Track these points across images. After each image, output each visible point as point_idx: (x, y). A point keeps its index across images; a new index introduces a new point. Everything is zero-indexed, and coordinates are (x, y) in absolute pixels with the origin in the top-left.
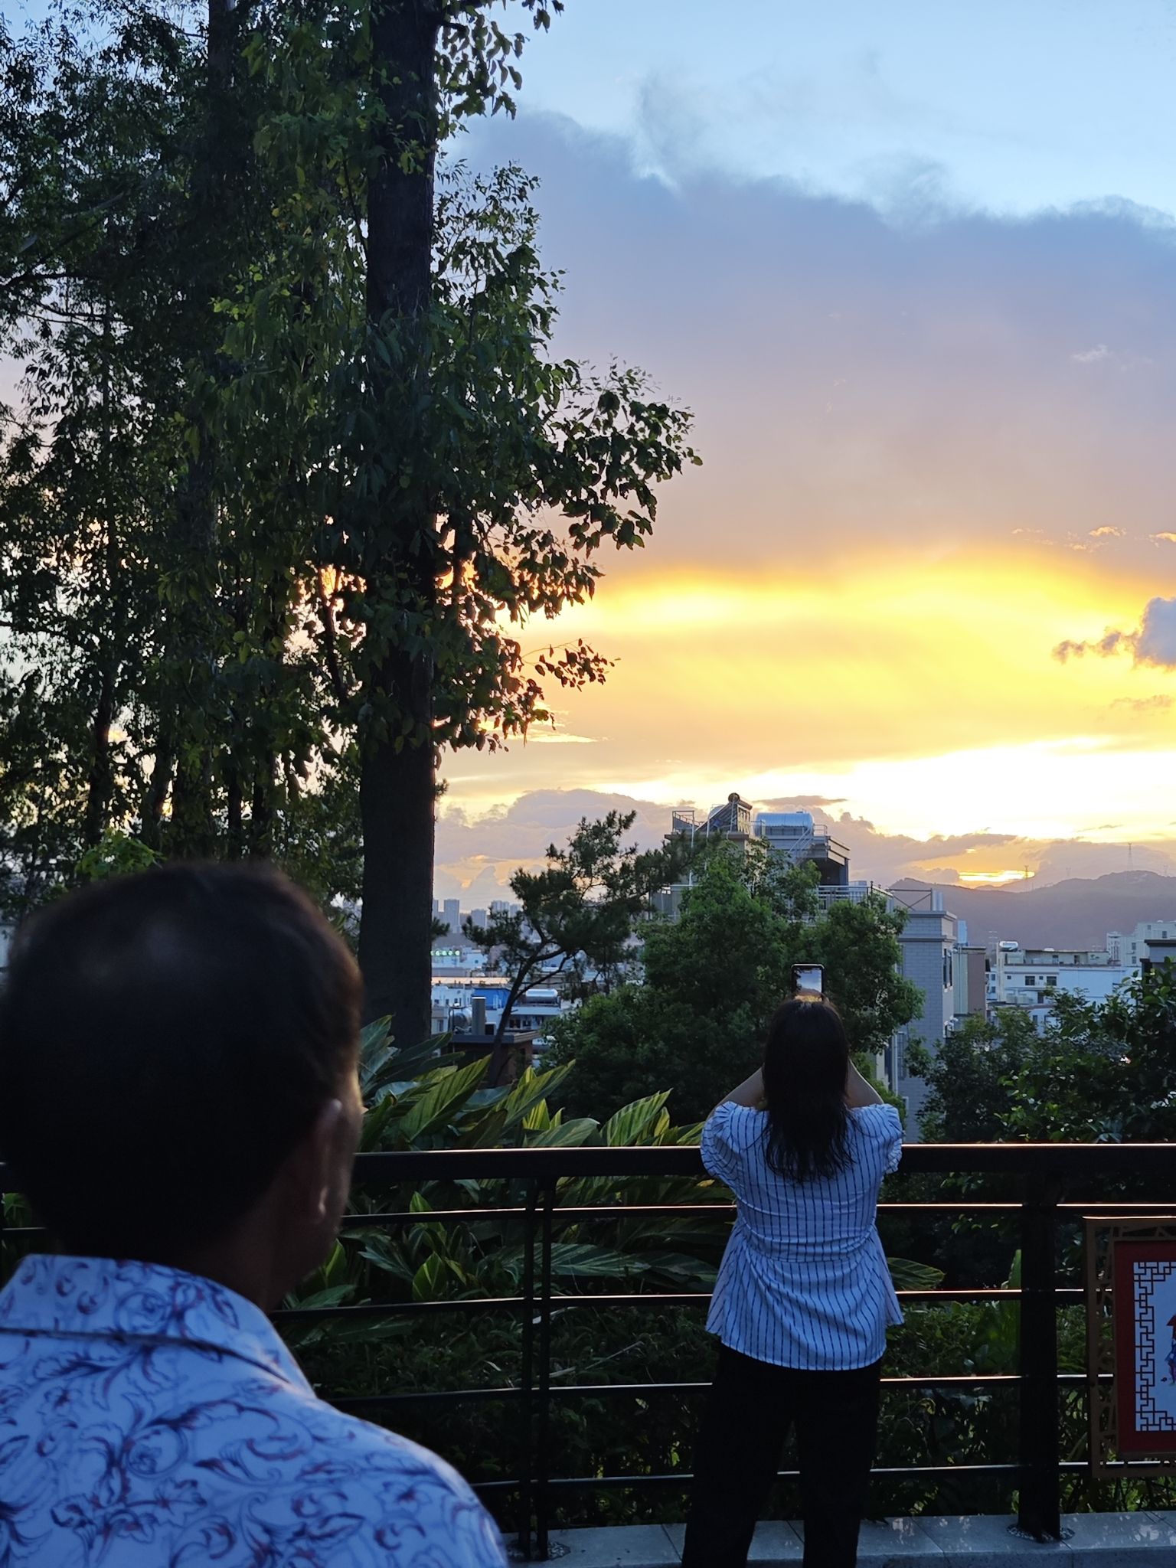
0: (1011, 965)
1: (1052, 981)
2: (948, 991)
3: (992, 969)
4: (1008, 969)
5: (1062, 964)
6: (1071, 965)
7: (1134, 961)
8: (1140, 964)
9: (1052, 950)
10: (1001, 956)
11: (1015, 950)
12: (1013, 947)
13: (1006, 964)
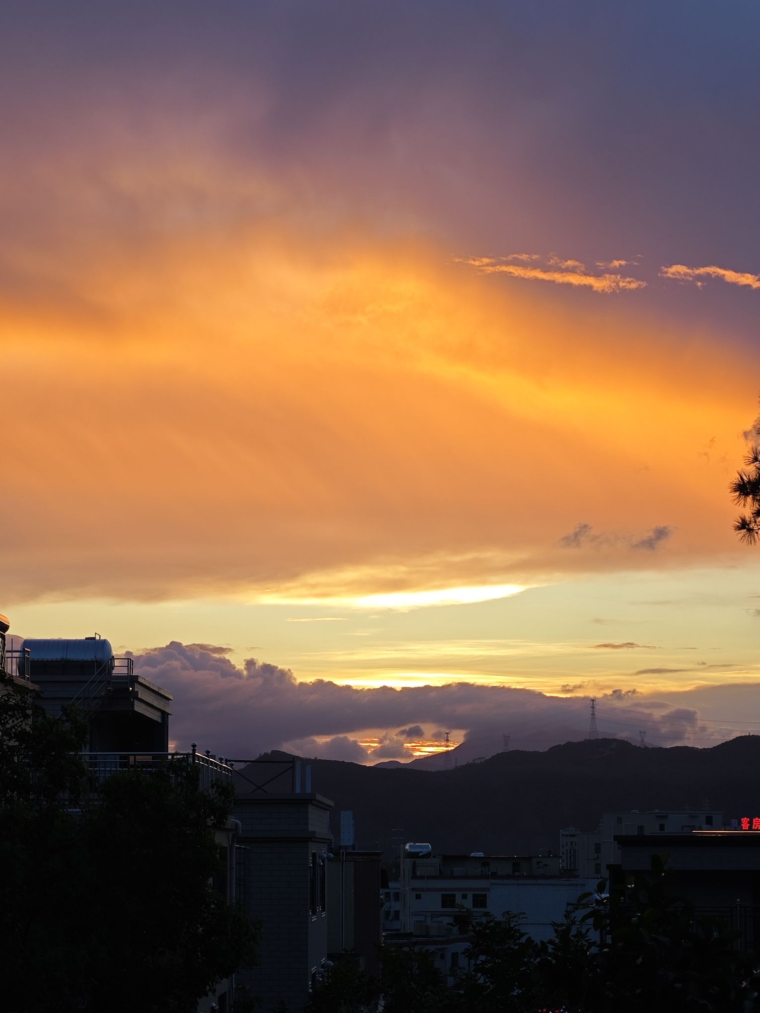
0: (421, 878)
1: (480, 900)
2: (317, 919)
3: (391, 885)
4: (418, 884)
5: (494, 875)
6: (508, 877)
7: (598, 871)
8: (605, 873)
9: (481, 854)
10: (406, 865)
11: (427, 855)
12: (425, 851)
13: (414, 877)
